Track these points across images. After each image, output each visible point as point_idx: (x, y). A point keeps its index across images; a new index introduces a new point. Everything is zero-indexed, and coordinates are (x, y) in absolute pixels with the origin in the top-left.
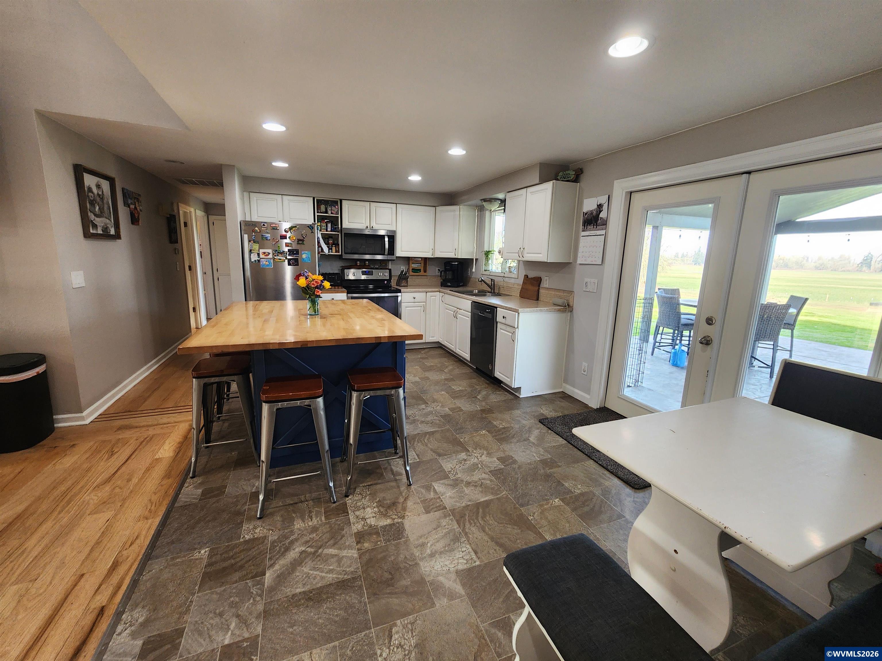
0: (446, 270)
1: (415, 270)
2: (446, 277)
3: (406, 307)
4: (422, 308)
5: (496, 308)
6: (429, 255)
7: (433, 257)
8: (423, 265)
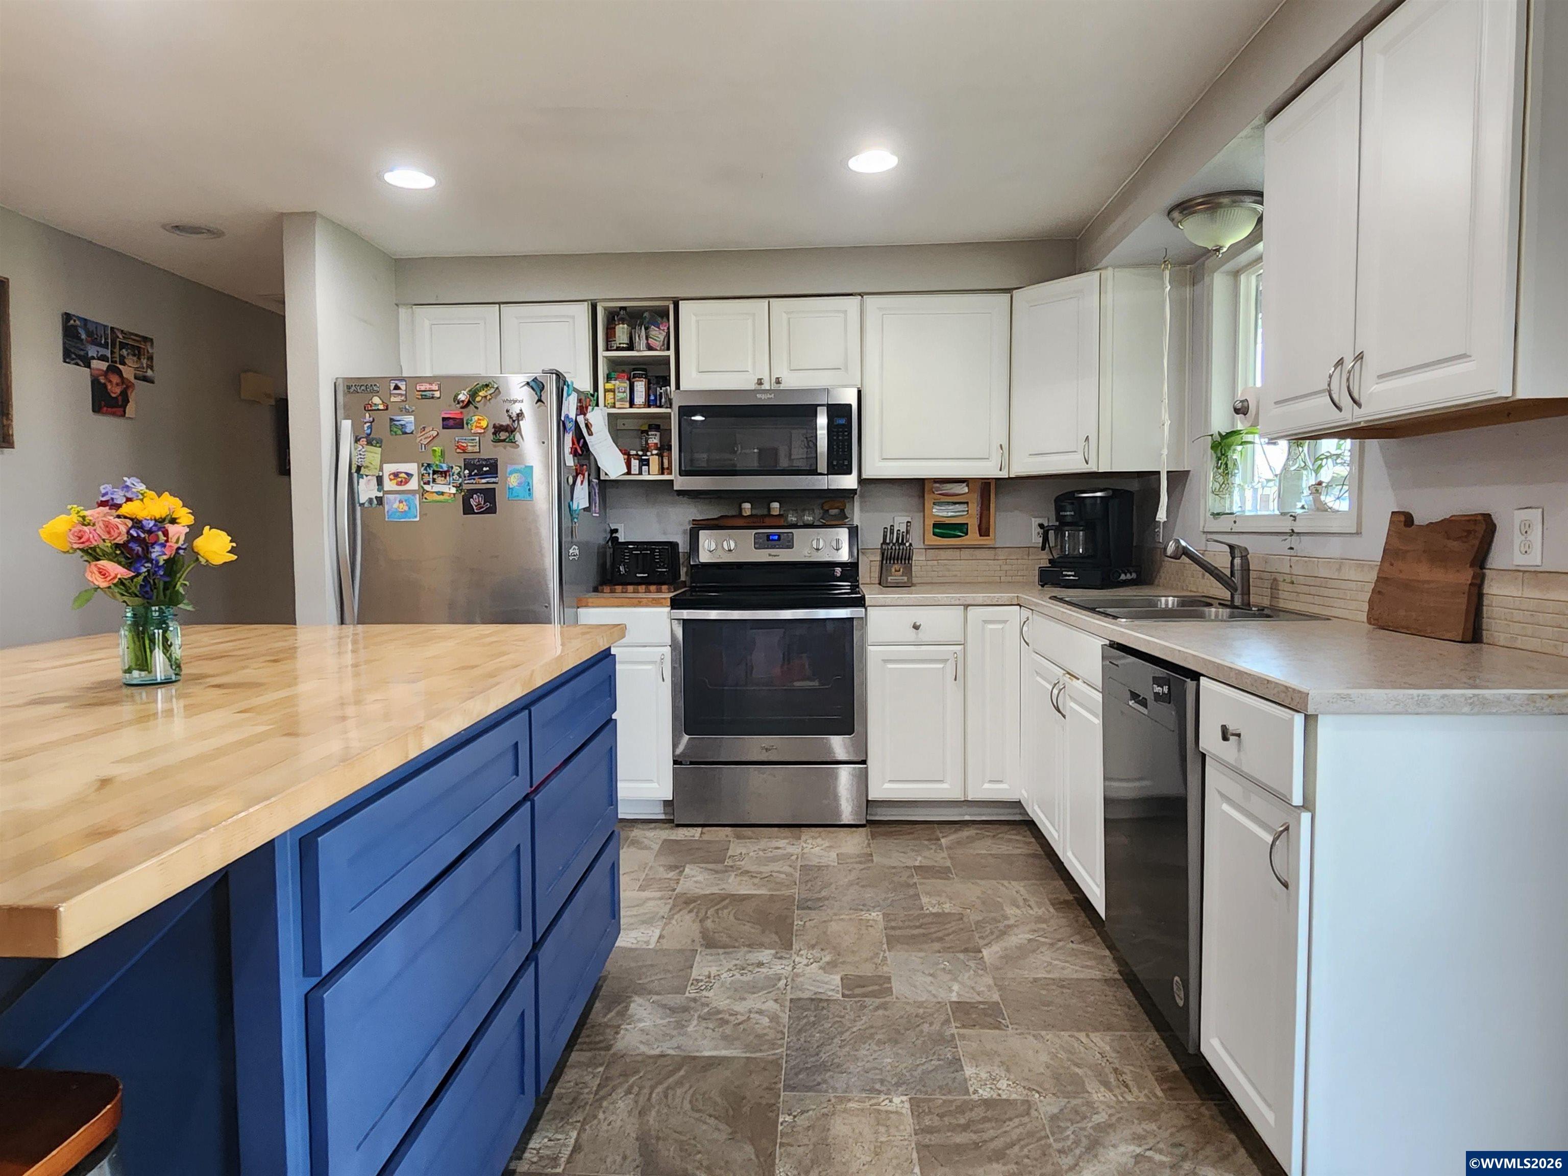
0: (1062, 524)
1: (944, 529)
2: (1062, 548)
3: (886, 661)
4: (950, 668)
5: (1195, 676)
6: (990, 469)
7: (1004, 474)
8: (974, 508)
